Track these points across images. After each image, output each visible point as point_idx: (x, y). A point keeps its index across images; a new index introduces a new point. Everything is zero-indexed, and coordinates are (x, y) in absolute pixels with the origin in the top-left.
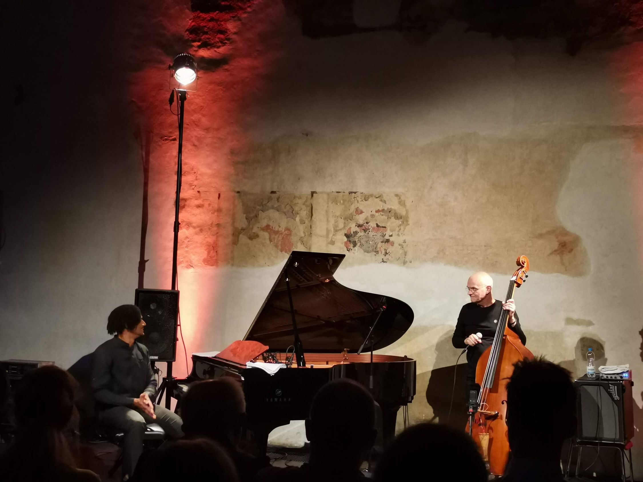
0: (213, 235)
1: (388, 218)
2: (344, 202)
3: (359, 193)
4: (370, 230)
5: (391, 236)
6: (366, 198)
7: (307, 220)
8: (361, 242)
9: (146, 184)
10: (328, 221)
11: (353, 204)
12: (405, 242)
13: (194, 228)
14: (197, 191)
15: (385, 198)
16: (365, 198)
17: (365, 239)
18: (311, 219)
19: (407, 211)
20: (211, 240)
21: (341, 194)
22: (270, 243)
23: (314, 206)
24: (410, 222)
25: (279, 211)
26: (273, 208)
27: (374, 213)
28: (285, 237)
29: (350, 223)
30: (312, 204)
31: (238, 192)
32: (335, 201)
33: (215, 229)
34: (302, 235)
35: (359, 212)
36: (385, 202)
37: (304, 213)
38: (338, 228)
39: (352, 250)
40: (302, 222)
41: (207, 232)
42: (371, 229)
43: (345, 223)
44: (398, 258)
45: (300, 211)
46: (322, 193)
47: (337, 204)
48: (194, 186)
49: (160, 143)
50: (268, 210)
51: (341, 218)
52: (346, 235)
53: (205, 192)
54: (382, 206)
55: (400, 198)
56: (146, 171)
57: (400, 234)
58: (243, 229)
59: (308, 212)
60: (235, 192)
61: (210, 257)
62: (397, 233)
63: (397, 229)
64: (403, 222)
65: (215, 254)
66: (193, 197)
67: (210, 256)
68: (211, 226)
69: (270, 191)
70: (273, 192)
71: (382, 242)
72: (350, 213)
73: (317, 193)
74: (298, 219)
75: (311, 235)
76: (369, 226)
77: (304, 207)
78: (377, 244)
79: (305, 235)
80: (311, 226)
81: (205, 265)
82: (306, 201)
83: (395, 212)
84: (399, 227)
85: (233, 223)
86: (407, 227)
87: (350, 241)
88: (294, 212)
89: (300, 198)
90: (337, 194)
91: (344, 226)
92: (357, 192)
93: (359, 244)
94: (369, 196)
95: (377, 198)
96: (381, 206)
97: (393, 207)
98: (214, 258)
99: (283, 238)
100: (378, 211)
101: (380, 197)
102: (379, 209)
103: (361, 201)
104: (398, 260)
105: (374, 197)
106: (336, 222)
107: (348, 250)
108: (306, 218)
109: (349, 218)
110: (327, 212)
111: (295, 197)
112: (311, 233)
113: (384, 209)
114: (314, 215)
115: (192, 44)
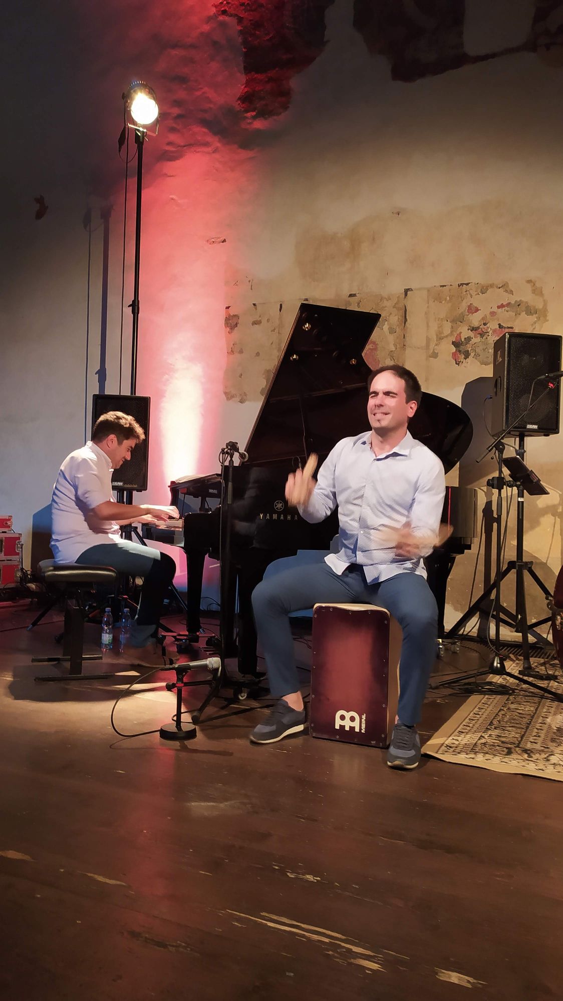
1: (516, 315)
2: (451, 299)
3: (472, 284)
4: (490, 334)
6: (483, 290)
7: (399, 328)
8: (475, 352)
10: (428, 326)
11: (464, 301)
14: (253, 304)
15: (511, 287)
16: (481, 290)
17: (481, 347)
18: (404, 326)
19: (545, 302)
20: (270, 365)
21: (447, 288)
23: (408, 308)
24: (550, 316)
27: (495, 309)
29: (460, 326)
30: (405, 306)
32: (438, 298)
34: (393, 349)
35: (472, 309)
36: (511, 292)
37: (394, 319)
38: (442, 335)
39: (463, 362)
40: (392, 331)
42: (491, 332)
43: (452, 327)
45: (389, 316)
46: (420, 289)
47: (440, 302)
48: (248, 297)
49: (206, 248)
51: (447, 321)
52: (453, 343)
53: (263, 303)
55: (534, 285)
59: (399, 317)
63: (531, 328)
64: (539, 318)
66: (247, 312)
69: (349, 294)
70: (351, 295)
72: (460, 313)
73: (412, 290)
74: (386, 327)
75: (405, 347)
76: (487, 327)
77: (394, 311)
79: (396, 349)
80: (404, 335)
82: (397, 303)
83: (527, 305)
84: (532, 325)
86: (545, 325)
87: (460, 351)
89: (389, 299)
90: (442, 288)
91: (452, 332)
92: (469, 283)
93: (472, 354)
94: (487, 287)
95: (499, 288)
96: (506, 298)
97: (523, 299)
100: (501, 306)
101: (504, 286)
102: (502, 304)
103: (476, 295)
105: (495, 288)
106: (439, 327)
107: (458, 363)
108: (398, 326)
109: (458, 320)
110: (426, 313)
111: (382, 299)
112: (404, 345)
113: (510, 303)
114: (408, 320)
115: (245, 115)
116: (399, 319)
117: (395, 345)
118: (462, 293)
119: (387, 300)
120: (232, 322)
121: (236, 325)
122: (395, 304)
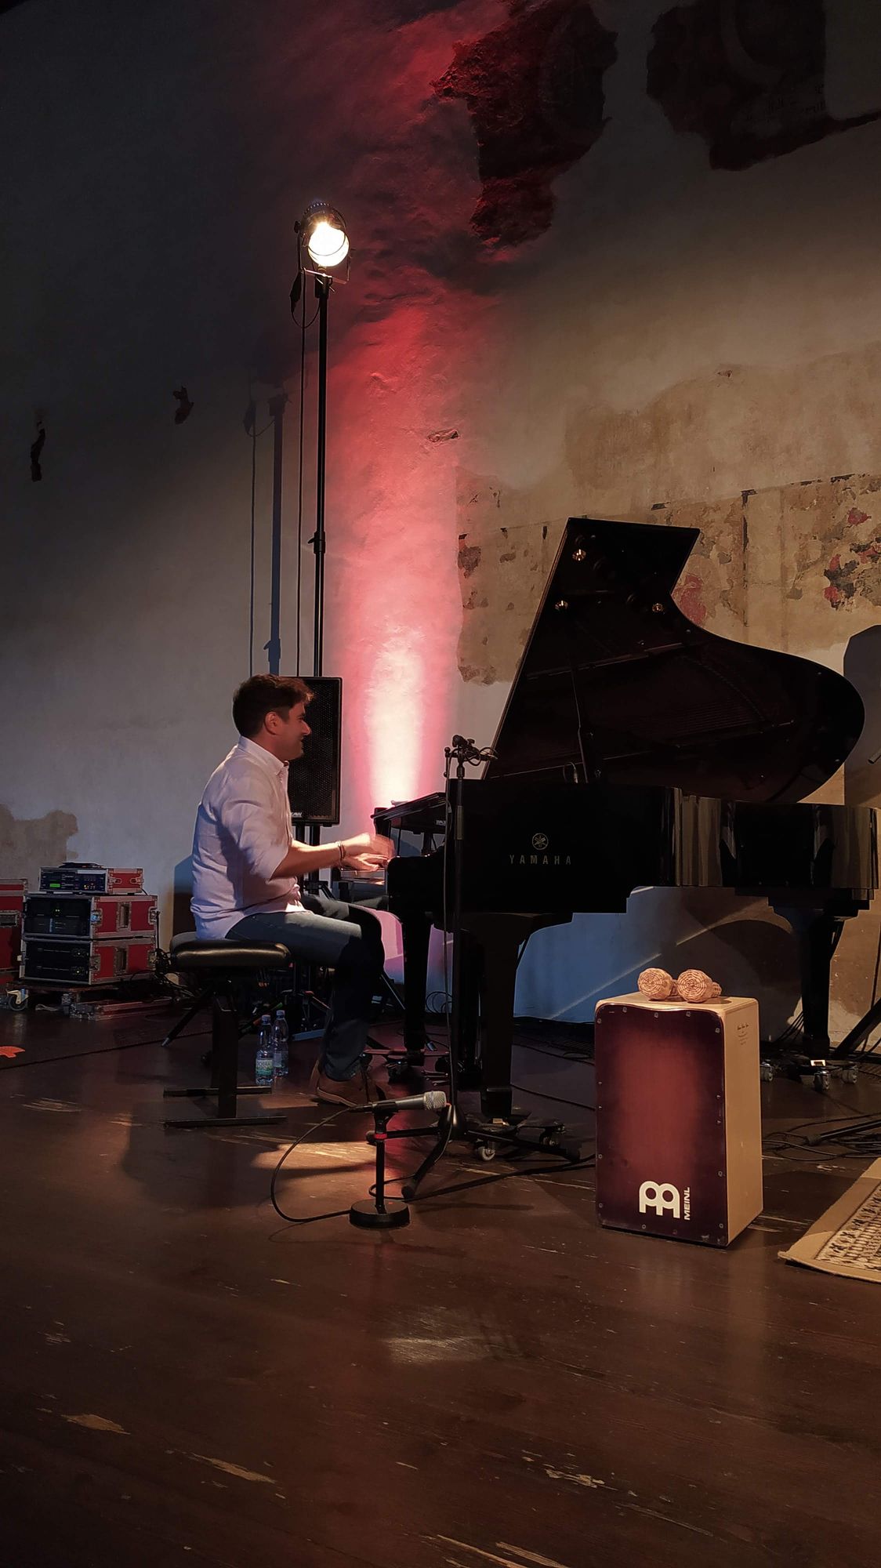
2: (819, 503)
3: (854, 477)
6: (873, 485)
7: (736, 554)
8: (863, 585)
10: (783, 548)
11: (841, 504)
14: (501, 529)
16: (870, 485)
17: (875, 578)
18: (744, 551)
21: (813, 486)
23: (750, 522)
28: (686, 595)
29: (836, 545)
30: (745, 520)
32: (799, 503)
34: (725, 586)
35: (856, 518)
37: (728, 540)
38: (807, 561)
39: (846, 604)
40: (724, 559)
43: (824, 548)
45: (719, 536)
46: (766, 490)
47: (802, 509)
48: (493, 518)
49: (427, 448)
51: (815, 538)
52: (826, 573)
53: (517, 527)
59: (737, 537)
66: (492, 542)
69: (653, 504)
70: (656, 507)
72: (836, 524)
73: (755, 493)
74: (714, 554)
75: (746, 583)
77: (726, 527)
79: (732, 587)
80: (745, 565)
82: (731, 515)
87: (838, 586)
88: (704, 541)
89: (717, 509)
90: (803, 486)
91: (823, 556)
92: (850, 476)
93: (859, 590)
94: (879, 480)
103: (861, 494)
106: (801, 549)
107: (835, 605)
108: (733, 550)
109: (832, 535)
110: (779, 528)
111: (705, 509)
112: (745, 581)
114: (750, 541)
115: (484, 243)
116: (735, 539)
117: (730, 581)
118: (837, 492)
119: (715, 511)
120: (468, 559)
121: (476, 563)
122: (729, 516)
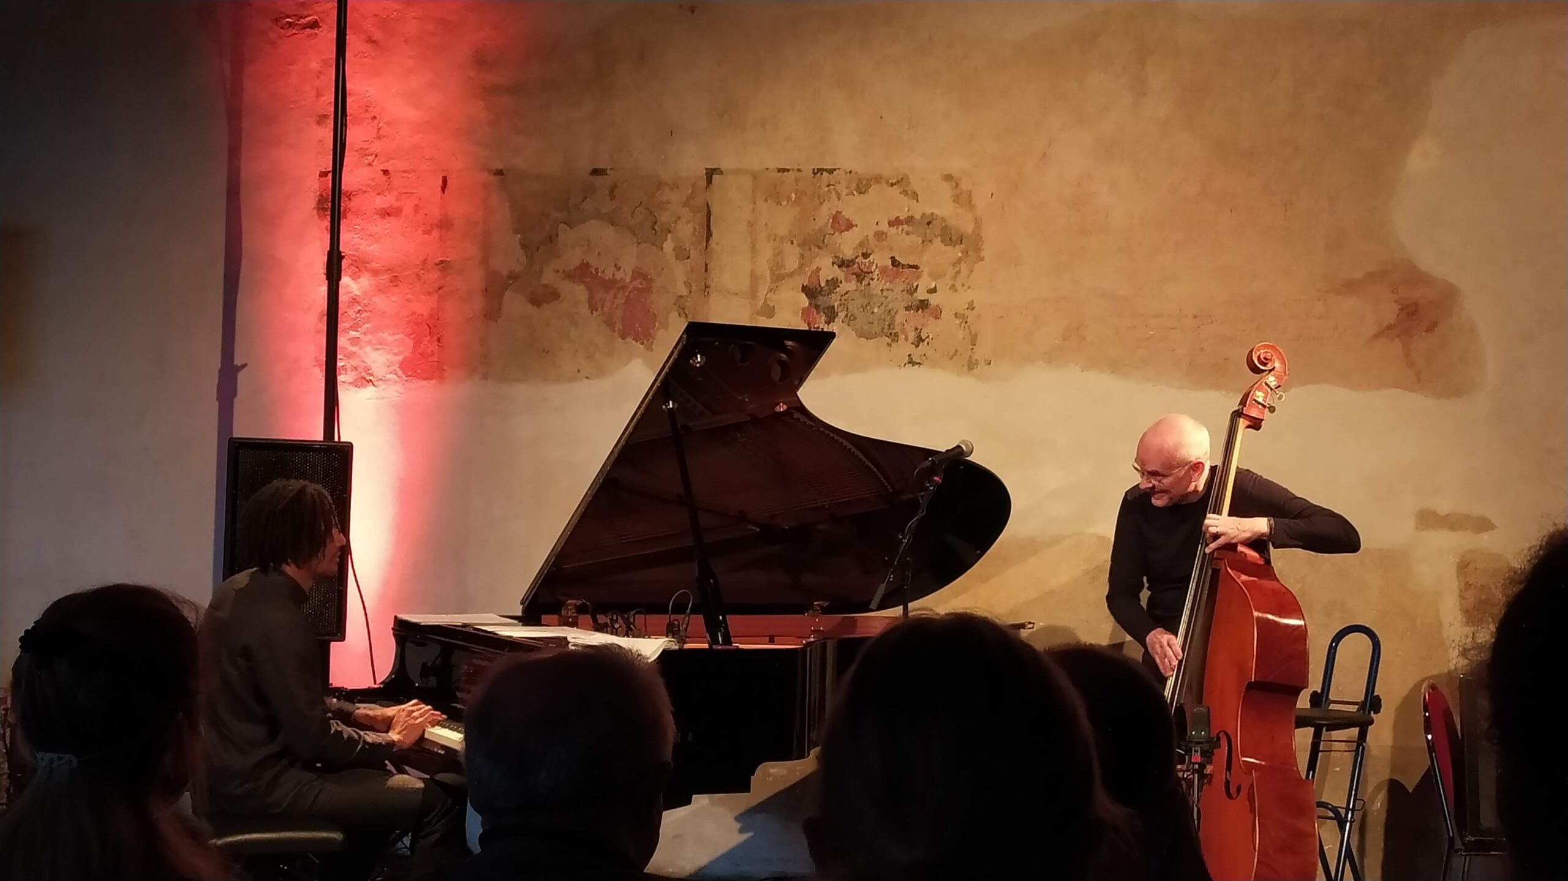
0: (429, 293)
1: (923, 241)
2: (798, 199)
3: (841, 172)
4: (875, 276)
5: (933, 291)
6: (861, 186)
7: (696, 249)
8: (847, 309)
9: (234, 152)
10: (754, 250)
11: (824, 205)
12: (973, 309)
13: (375, 273)
14: (382, 170)
15: (915, 185)
16: (858, 186)
17: (859, 302)
18: (707, 247)
19: (978, 222)
20: (423, 307)
21: (791, 175)
22: (592, 313)
23: (715, 210)
24: (987, 252)
25: (616, 225)
26: (597, 215)
27: (884, 226)
28: (632, 296)
29: (817, 255)
30: (708, 204)
31: (499, 173)
32: (775, 195)
33: (434, 275)
34: (684, 291)
35: (842, 224)
36: (915, 196)
37: (687, 230)
38: (783, 271)
40: (682, 254)
41: (410, 286)
42: (877, 272)
43: (802, 256)
44: (951, 354)
45: (675, 222)
46: (737, 172)
47: (779, 203)
48: (371, 155)
49: (272, 36)
50: (584, 222)
51: (792, 243)
52: (805, 289)
53: (404, 172)
54: (906, 209)
55: (957, 185)
56: (234, 116)
57: (958, 286)
58: (513, 276)
59: (697, 227)
60: (489, 171)
61: (420, 354)
62: (950, 283)
63: (951, 272)
64: (965, 252)
65: (434, 347)
66: (368, 185)
67: (420, 351)
68: (422, 269)
69: (592, 168)
70: (596, 172)
71: (908, 308)
72: (816, 229)
73: (722, 173)
74: (668, 246)
75: (707, 289)
76: (870, 261)
77: (686, 213)
78: (893, 313)
79: (690, 292)
80: (706, 265)
81: (406, 379)
82: (692, 197)
83: (943, 225)
84: (954, 265)
85: (485, 261)
86: (978, 266)
87: (817, 307)
88: (656, 227)
89: (674, 186)
90: (780, 174)
91: (801, 266)
92: (835, 170)
93: (842, 315)
94: (869, 181)
95: (892, 185)
96: (904, 208)
97: (936, 212)
98: (430, 359)
99: (628, 297)
100: (895, 223)
101: (901, 182)
102: (898, 217)
103: (847, 195)
104: (951, 358)
105: (884, 185)
106: (776, 255)
108: (694, 244)
109: (813, 242)
110: (751, 225)
111: (660, 185)
112: (706, 287)
113: (912, 217)
114: (715, 234)
116: (695, 230)
117: (688, 284)
118: (821, 187)
119: (672, 189)
121: (345, 214)
122: (688, 199)
